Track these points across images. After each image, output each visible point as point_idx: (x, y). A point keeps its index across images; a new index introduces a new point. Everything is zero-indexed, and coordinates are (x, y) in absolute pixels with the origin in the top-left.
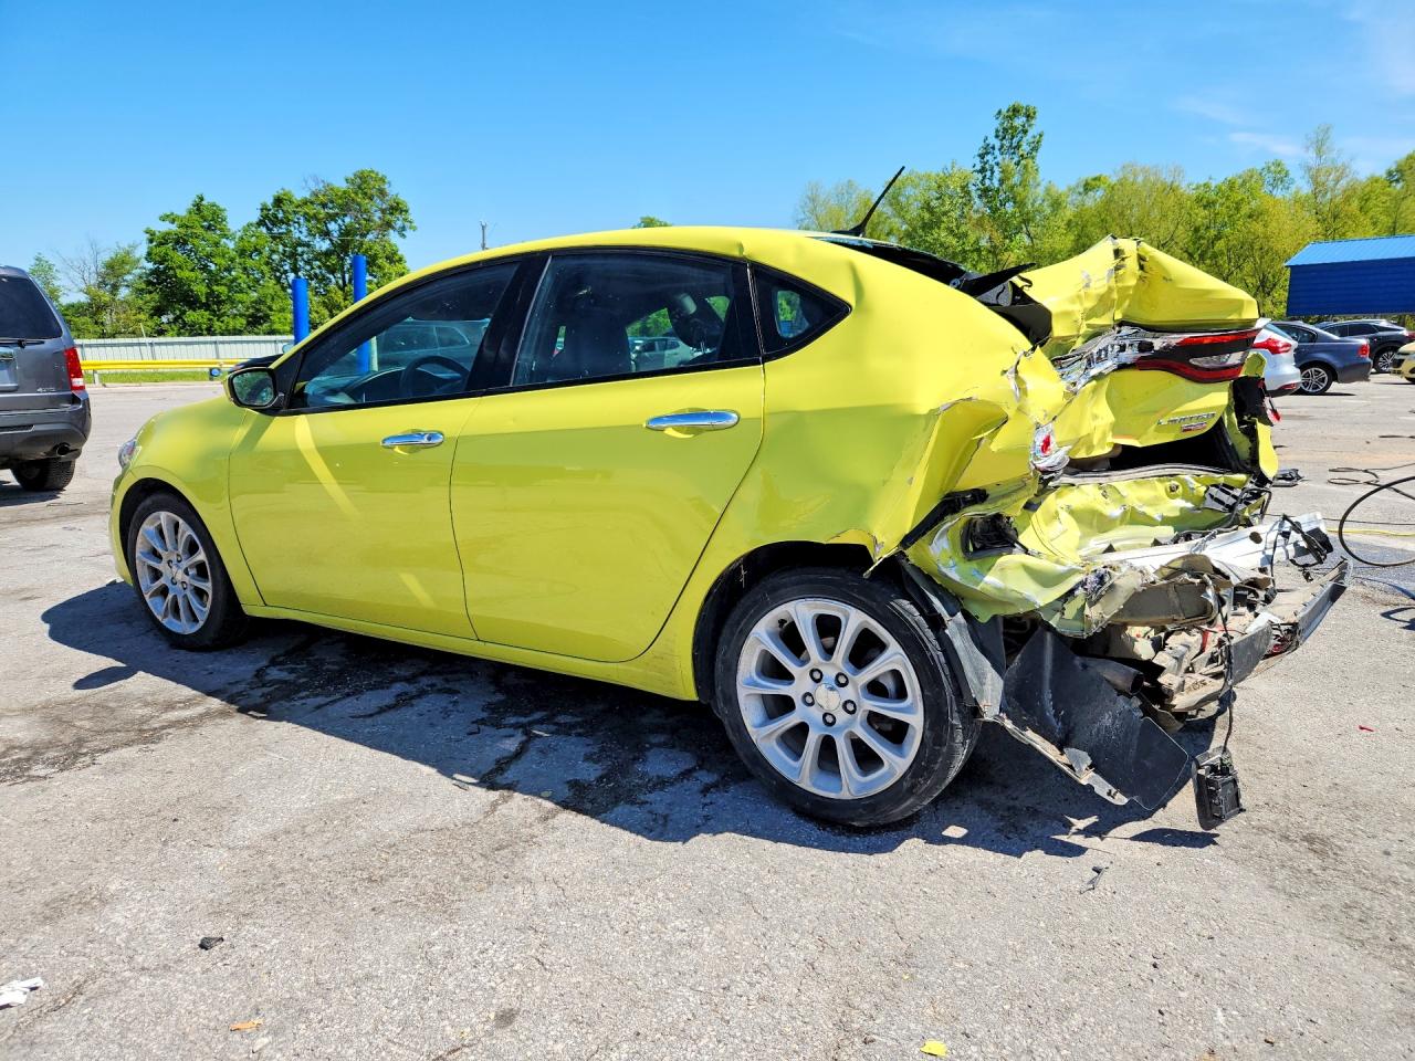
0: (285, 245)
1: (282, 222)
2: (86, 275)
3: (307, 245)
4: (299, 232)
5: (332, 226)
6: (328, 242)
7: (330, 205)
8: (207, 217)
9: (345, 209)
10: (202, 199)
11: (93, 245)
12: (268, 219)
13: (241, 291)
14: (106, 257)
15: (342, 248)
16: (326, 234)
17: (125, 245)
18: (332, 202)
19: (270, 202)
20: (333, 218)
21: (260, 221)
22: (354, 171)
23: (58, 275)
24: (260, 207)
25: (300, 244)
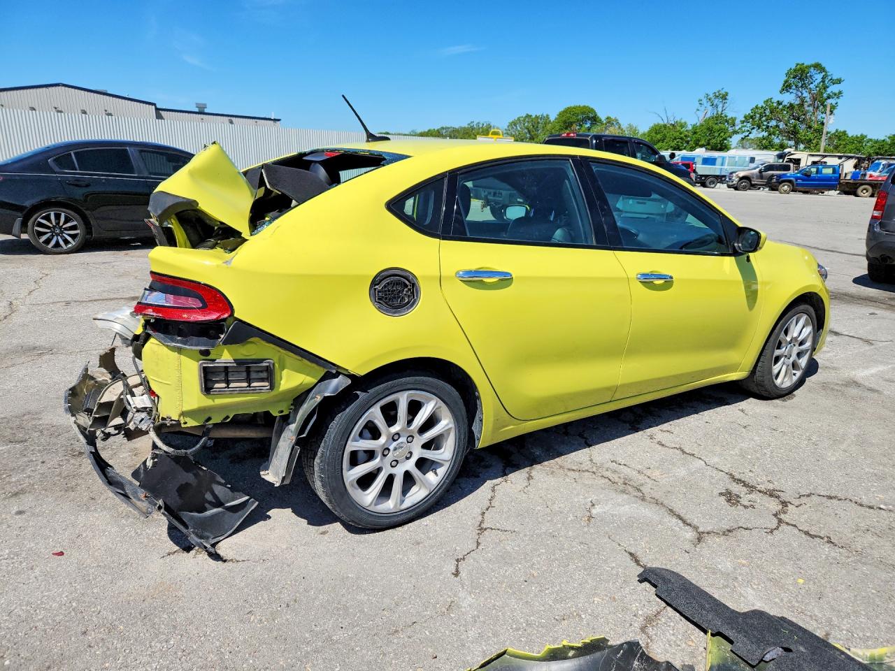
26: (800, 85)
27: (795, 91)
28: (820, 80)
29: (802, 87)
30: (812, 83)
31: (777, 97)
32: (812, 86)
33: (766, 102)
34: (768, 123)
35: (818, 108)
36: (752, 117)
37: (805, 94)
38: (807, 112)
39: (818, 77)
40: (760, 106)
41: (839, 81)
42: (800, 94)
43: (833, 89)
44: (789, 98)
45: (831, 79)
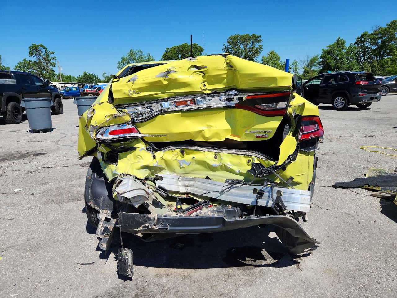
0: (362, 49)
1: (363, 42)
2: (305, 64)
3: (370, 48)
4: (367, 44)
5: (379, 41)
6: (377, 46)
7: (380, 34)
8: (340, 44)
9: (384, 35)
10: (339, 38)
11: (308, 56)
12: (359, 41)
13: (345, 65)
14: (310, 59)
15: (381, 48)
16: (377, 44)
17: (316, 55)
18: (380, 33)
19: (360, 36)
20: (379, 38)
21: (356, 42)
22: (391, 21)
23: (298, 64)
24: (357, 38)
25: (367, 48)
26: (37, 53)
27: (35, 56)
28: (44, 52)
29: (38, 54)
30: (42, 53)
31: (28, 59)
32: (42, 54)
33: (24, 60)
34: (28, 70)
35: (48, 64)
36: (19, 67)
37: (41, 58)
38: (44, 65)
39: (44, 51)
40: (21, 62)
41: (53, 53)
42: (38, 58)
43: (51, 56)
44: (33, 59)
45: (49, 52)
